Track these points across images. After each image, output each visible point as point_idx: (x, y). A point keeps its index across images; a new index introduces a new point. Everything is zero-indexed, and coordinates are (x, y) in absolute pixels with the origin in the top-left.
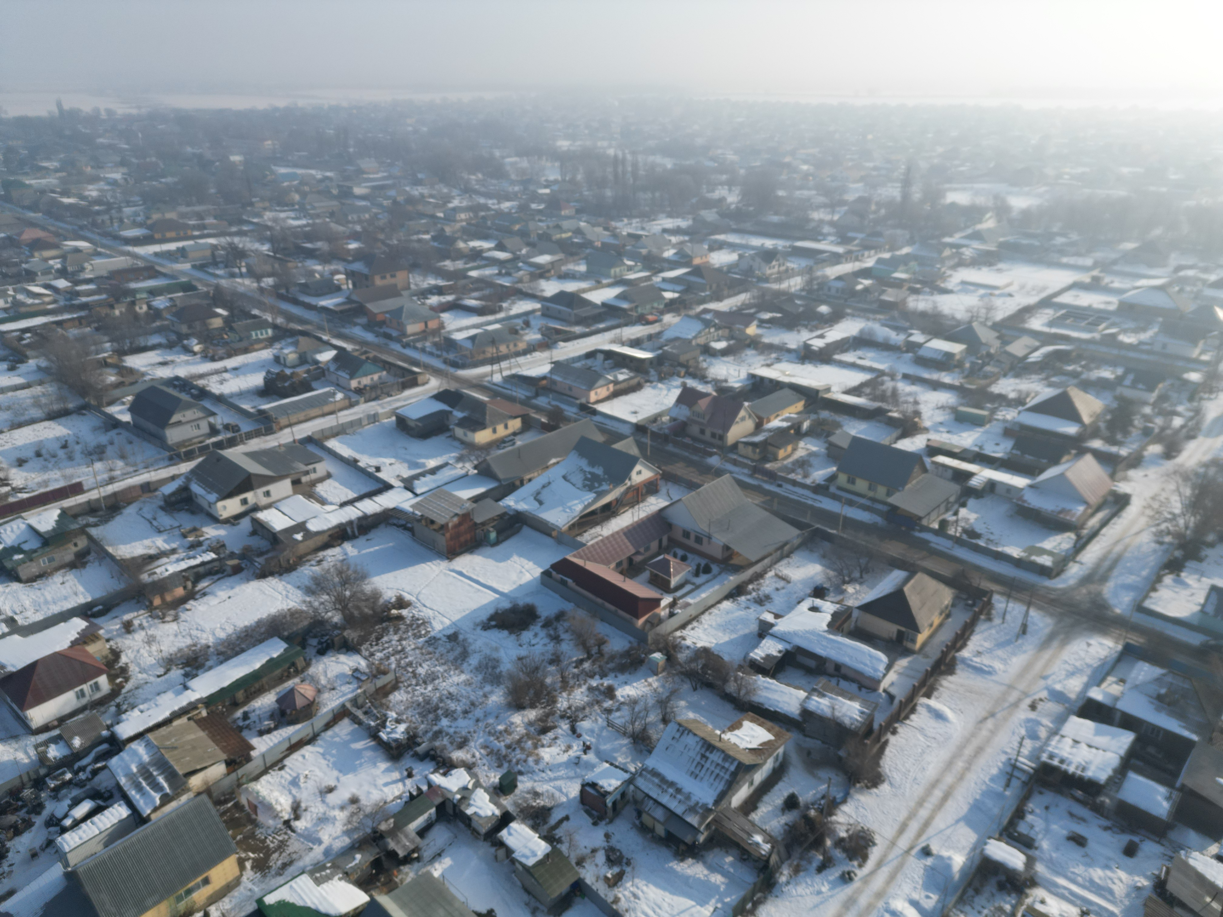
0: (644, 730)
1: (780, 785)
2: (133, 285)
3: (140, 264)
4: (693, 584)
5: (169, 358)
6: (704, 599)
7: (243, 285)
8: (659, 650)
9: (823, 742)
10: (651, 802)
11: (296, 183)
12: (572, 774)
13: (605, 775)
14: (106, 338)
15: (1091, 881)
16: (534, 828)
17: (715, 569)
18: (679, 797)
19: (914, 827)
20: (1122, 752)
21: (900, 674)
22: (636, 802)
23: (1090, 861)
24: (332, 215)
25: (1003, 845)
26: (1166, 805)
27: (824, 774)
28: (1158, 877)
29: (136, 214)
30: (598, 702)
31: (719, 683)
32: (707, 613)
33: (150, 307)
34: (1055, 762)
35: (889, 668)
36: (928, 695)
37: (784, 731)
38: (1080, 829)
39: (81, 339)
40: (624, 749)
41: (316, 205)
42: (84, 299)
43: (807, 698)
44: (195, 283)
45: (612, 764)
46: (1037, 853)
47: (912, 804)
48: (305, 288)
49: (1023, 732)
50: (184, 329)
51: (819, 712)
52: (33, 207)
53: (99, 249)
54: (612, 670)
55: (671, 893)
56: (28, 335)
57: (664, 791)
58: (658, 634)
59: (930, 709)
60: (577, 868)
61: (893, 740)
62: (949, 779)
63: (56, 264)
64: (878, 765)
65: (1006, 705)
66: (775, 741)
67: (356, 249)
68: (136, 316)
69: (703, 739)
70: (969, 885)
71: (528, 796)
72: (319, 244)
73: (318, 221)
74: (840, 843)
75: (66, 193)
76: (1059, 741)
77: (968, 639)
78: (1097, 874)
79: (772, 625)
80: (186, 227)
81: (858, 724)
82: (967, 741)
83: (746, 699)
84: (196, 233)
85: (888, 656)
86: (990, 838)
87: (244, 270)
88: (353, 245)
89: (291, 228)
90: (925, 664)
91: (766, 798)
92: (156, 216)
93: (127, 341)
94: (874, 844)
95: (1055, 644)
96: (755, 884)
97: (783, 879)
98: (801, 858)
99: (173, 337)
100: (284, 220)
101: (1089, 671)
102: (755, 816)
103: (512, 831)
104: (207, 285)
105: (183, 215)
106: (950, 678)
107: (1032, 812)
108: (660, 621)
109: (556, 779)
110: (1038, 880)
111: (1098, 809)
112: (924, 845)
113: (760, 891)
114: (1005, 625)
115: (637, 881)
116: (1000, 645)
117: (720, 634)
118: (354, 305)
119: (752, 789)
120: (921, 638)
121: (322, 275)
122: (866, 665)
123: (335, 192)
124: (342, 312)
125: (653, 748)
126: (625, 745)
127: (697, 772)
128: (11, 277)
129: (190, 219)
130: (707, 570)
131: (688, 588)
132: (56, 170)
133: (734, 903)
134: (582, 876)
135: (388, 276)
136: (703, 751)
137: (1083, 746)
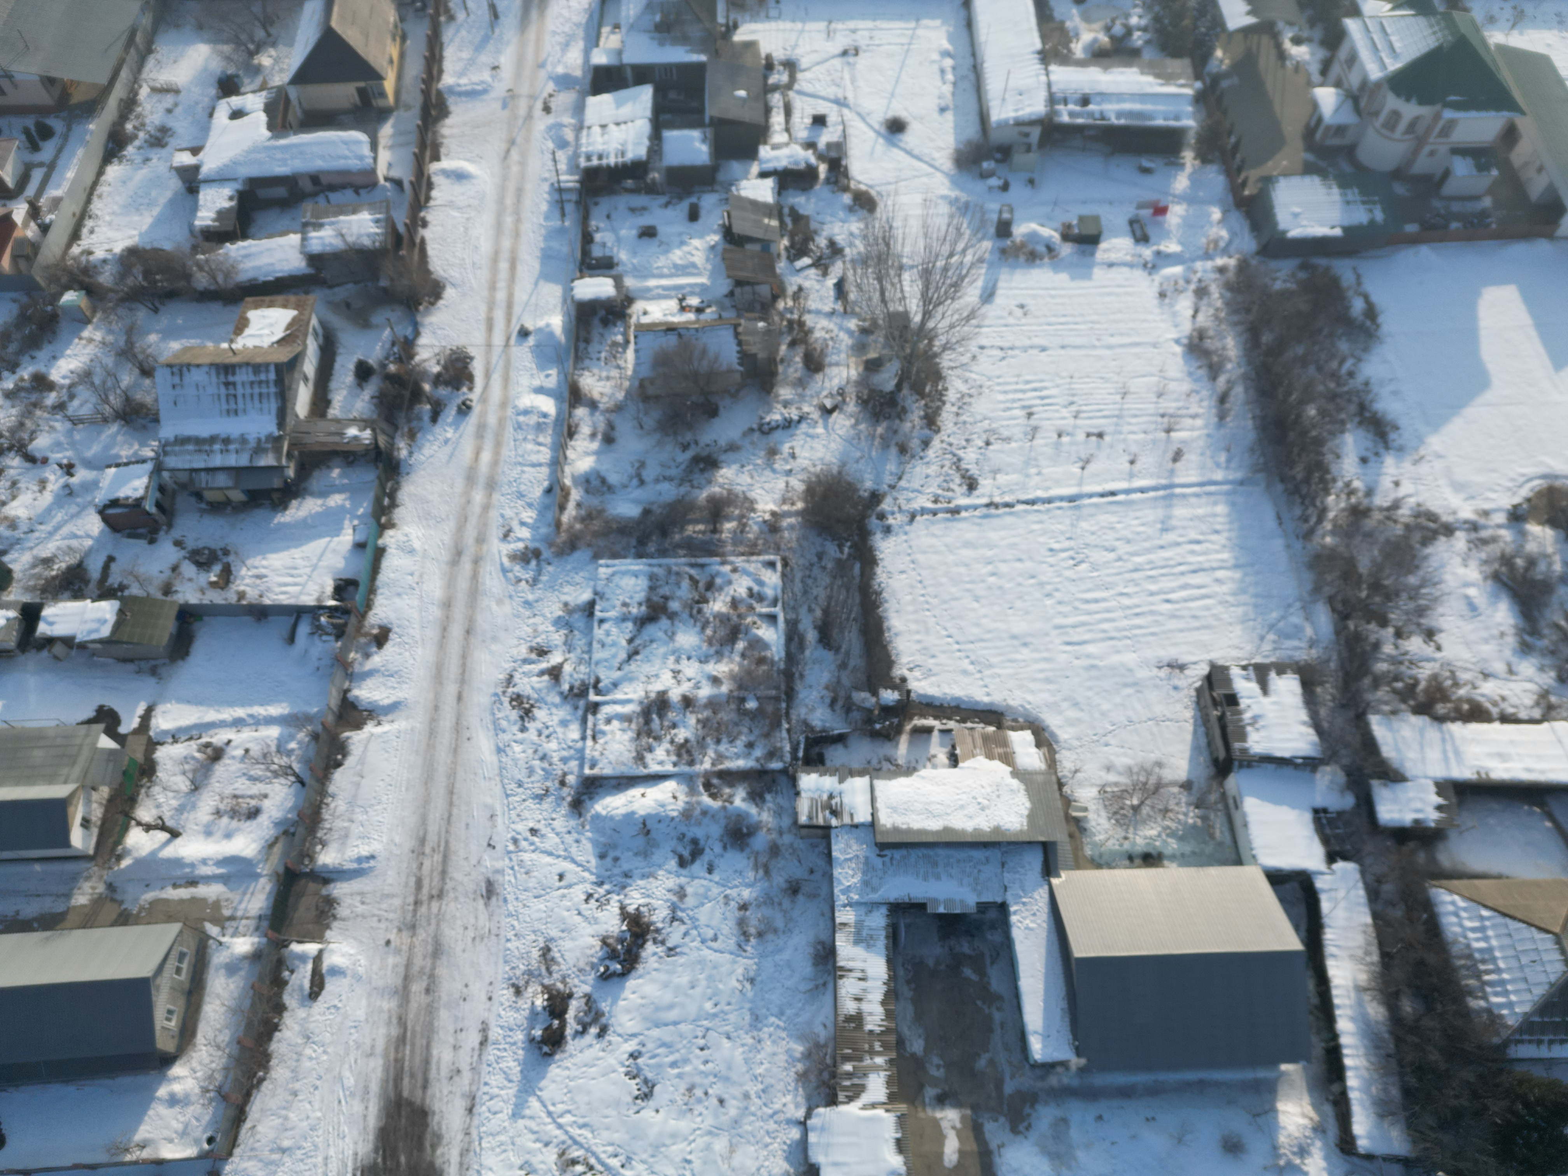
0: (128, 399)
1: (339, 361)
4: (41, 165)
6: (75, 181)
8: (67, 288)
9: (356, 283)
10: (203, 474)
12: (74, 509)
13: (118, 482)
15: (676, 266)
16: (78, 595)
17: (56, 124)
18: (232, 447)
19: (499, 315)
20: (648, 113)
21: (391, 148)
22: (183, 486)
23: (666, 247)
25: (587, 281)
26: (704, 148)
27: (378, 318)
28: (724, 226)
30: (35, 405)
31: (182, 284)
32: (95, 198)
34: (595, 162)
35: (374, 146)
36: (436, 158)
37: (303, 297)
38: (645, 220)
40: (120, 438)
43: (304, 239)
45: (118, 465)
46: (620, 269)
47: (485, 293)
49: (551, 145)
51: (328, 249)
54: (20, 352)
55: (296, 547)
57: (209, 453)
58: (47, 267)
59: (446, 173)
60: (169, 599)
61: (427, 233)
62: (506, 244)
64: (428, 272)
65: (520, 122)
66: (301, 314)
69: (211, 365)
70: (577, 339)
71: (37, 570)
74: (438, 380)
76: (588, 135)
77: (441, 58)
78: (677, 256)
79: (196, 168)
81: (381, 238)
82: (502, 189)
83: (231, 284)
85: (365, 132)
86: (573, 281)
90: (412, 118)
91: (333, 385)
94: (472, 358)
95: (534, 14)
96: (379, 478)
97: (404, 453)
98: (409, 421)
101: (581, 33)
102: (334, 411)
103: (51, 619)
106: (448, 121)
107: (598, 230)
108: (35, 247)
109: (57, 528)
110: (631, 295)
111: (652, 190)
112: (518, 328)
113: (388, 480)
114: (472, 16)
115: (249, 562)
116: (480, 47)
117: (136, 218)
119: (311, 384)
120: (389, 85)
122: (346, 158)
125: (157, 414)
126: (118, 433)
127: (233, 406)
130: (46, 133)
131: (37, 175)
133: (370, 510)
134: (182, 601)
136: (222, 378)
137: (612, 127)
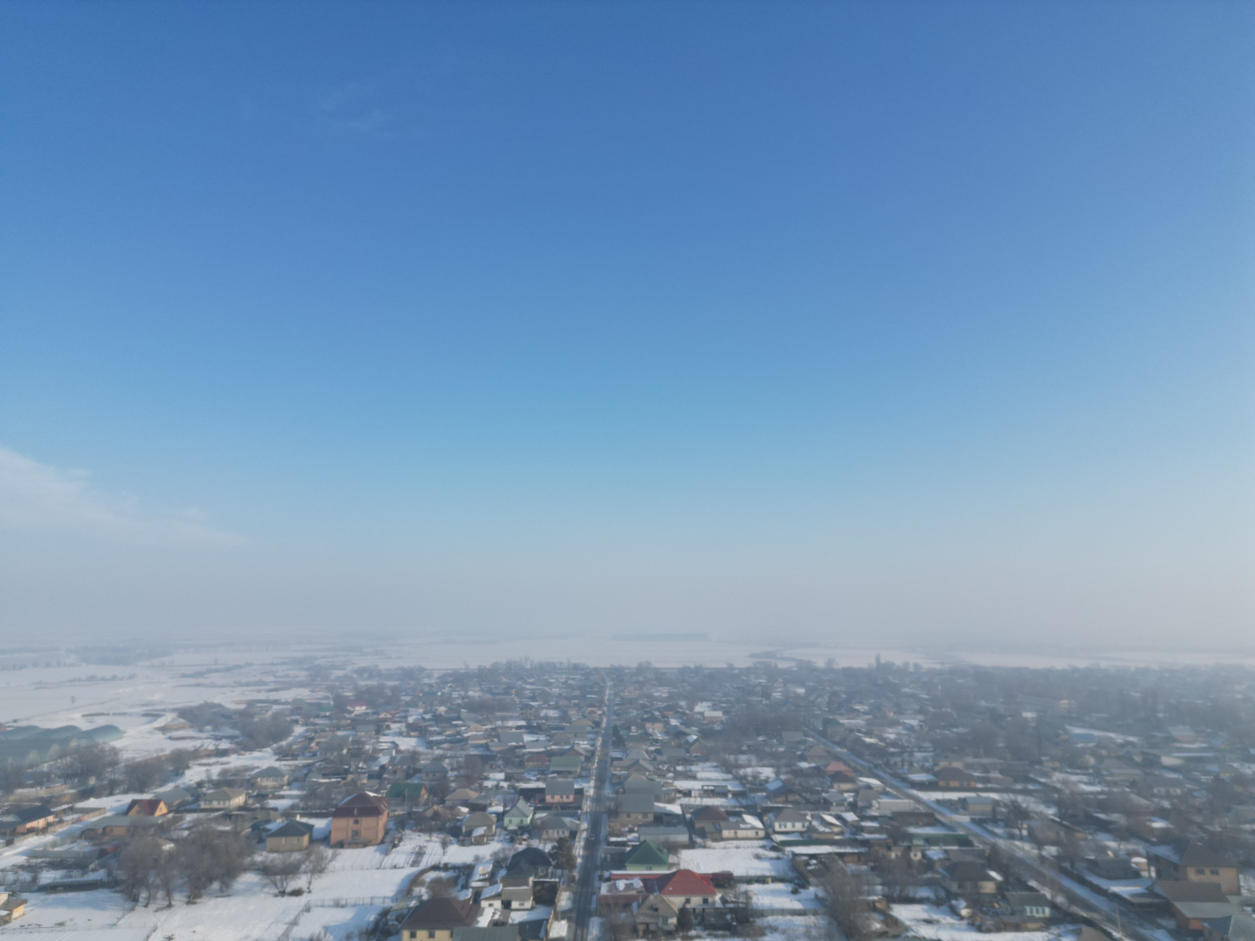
2: (912, 830)
3: (922, 809)
5: (935, 917)
7: (1022, 849)
11: (1091, 745)
14: (878, 880)
24: (1133, 784)
29: (926, 759)
33: (924, 856)
39: (857, 876)
41: (1114, 771)
42: (867, 836)
44: (971, 838)
48: (1094, 866)
50: (954, 887)
52: (841, 744)
53: (888, 789)
56: (814, 861)
63: (849, 797)
67: (1162, 830)
68: (910, 863)
72: (1115, 817)
73: (1115, 790)
75: (869, 734)
80: (970, 778)
84: (980, 786)
87: (1025, 833)
88: (1158, 824)
89: (1082, 794)
92: (943, 764)
93: (898, 888)
99: (942, 894)
100: (1075, 783)
104: (984, 843)
105: (969, 766)
118: (1157, 901)
121: (1116, 853)
123: (1138, 759)
124: (1140, 905)
128: (812, 803)
129: (975, 770)
132: (865, 713)
135: (1207, 871)
